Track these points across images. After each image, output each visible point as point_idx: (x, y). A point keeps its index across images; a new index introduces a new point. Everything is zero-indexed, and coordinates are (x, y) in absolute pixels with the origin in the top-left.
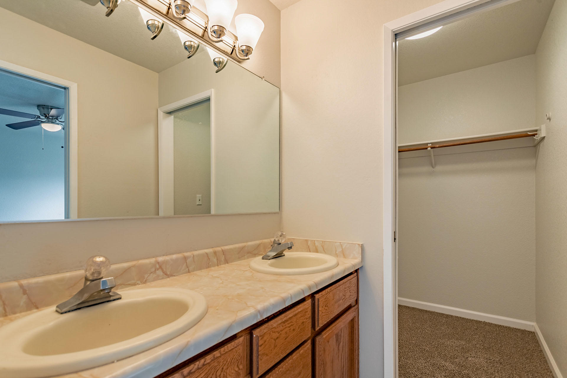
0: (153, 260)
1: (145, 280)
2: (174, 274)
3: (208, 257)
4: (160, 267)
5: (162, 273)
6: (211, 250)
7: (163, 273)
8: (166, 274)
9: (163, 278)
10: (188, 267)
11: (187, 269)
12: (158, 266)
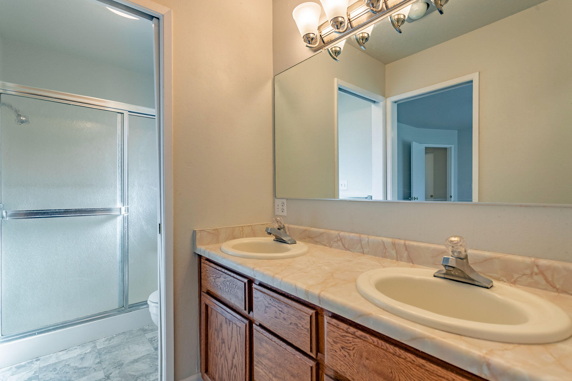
0: (337, 233)
1: (331, 245)
2: (351, 250)
3: (384, 246)
4: (341, 239)
5: (341, 245)
6: (390, 240)
7: (343, 245)
8: (345, 247)
9: (342, 249)
10: (362, 248)
11: (362, 250)
12: (339, 238)
